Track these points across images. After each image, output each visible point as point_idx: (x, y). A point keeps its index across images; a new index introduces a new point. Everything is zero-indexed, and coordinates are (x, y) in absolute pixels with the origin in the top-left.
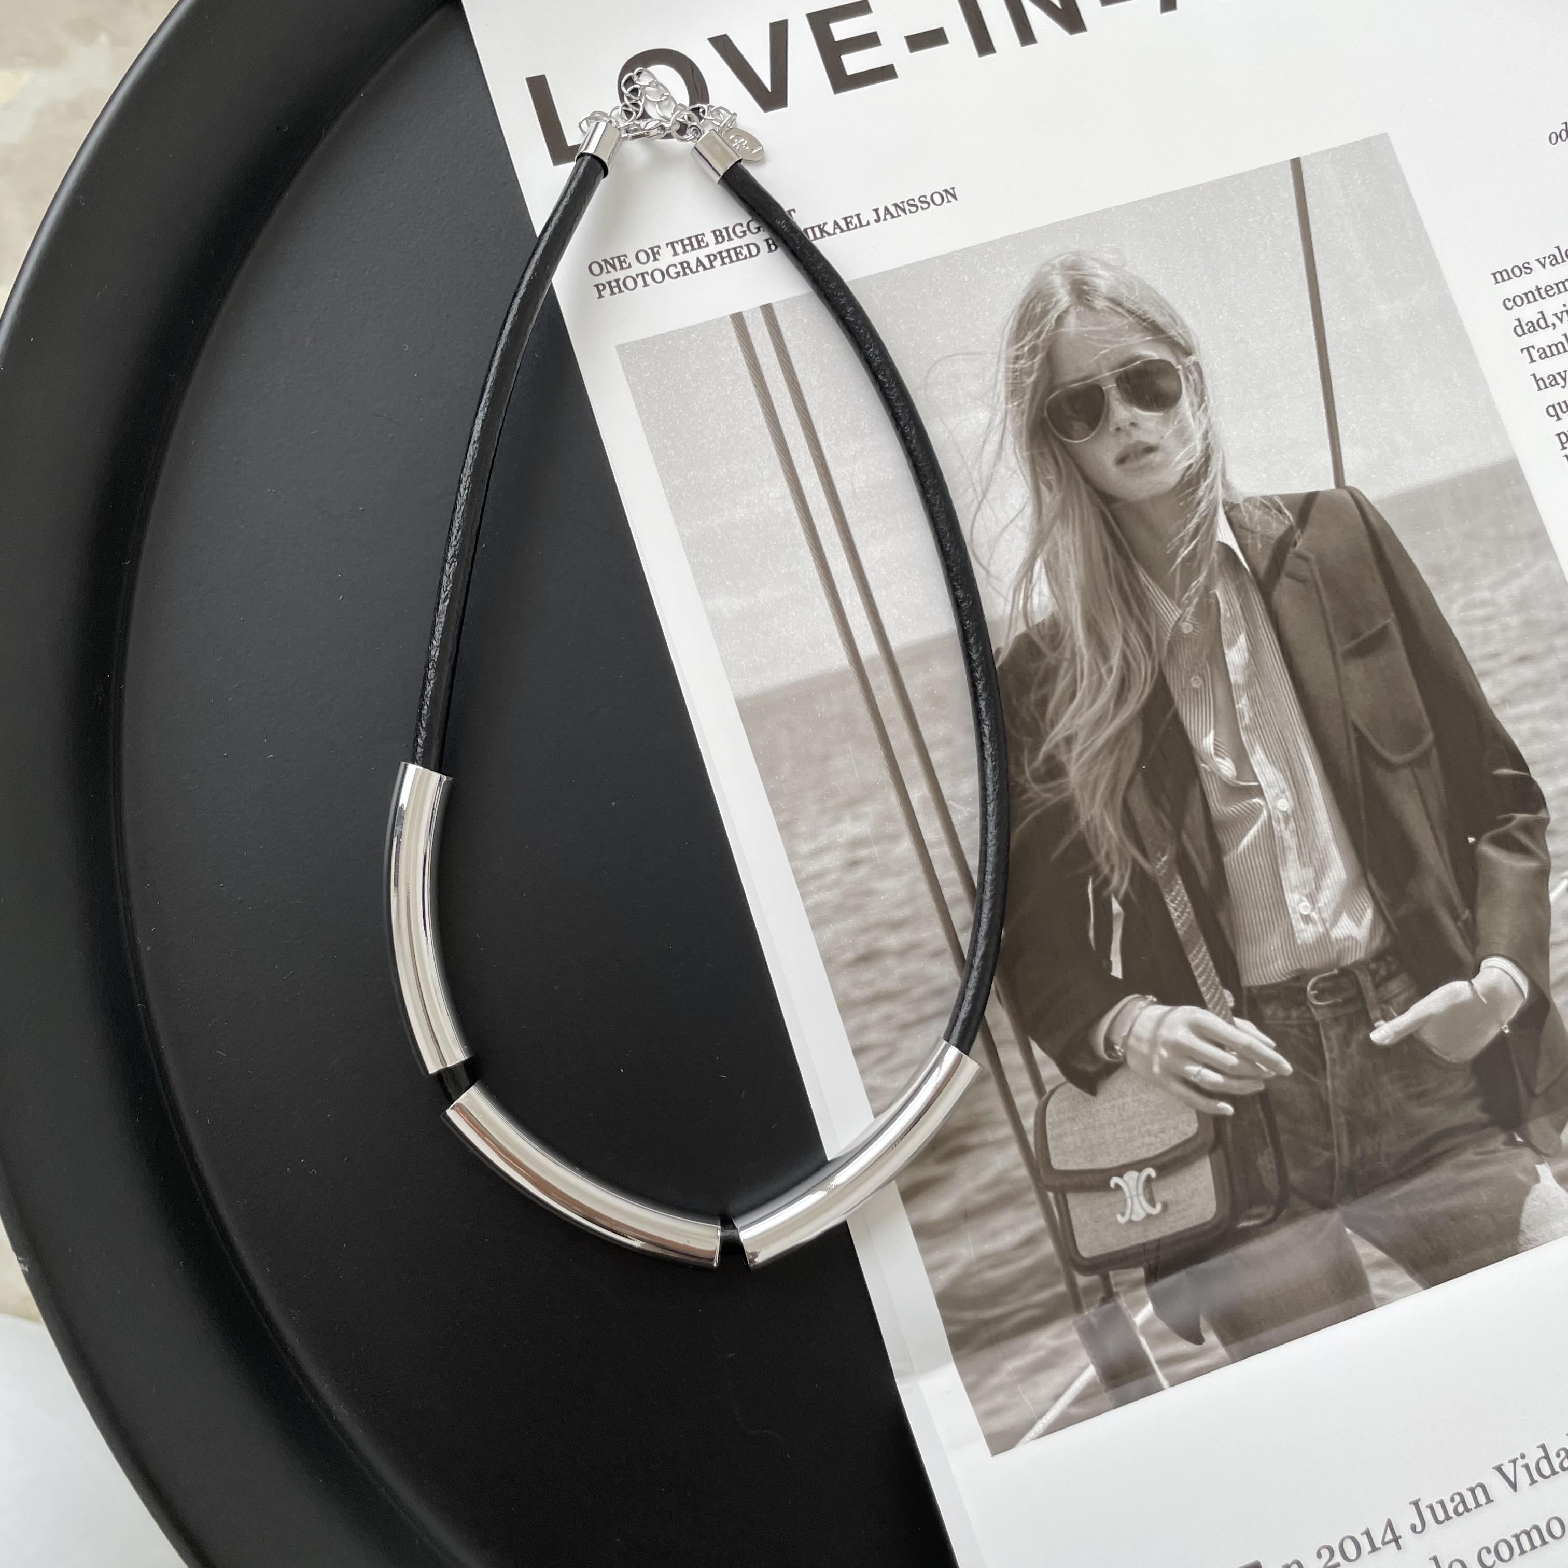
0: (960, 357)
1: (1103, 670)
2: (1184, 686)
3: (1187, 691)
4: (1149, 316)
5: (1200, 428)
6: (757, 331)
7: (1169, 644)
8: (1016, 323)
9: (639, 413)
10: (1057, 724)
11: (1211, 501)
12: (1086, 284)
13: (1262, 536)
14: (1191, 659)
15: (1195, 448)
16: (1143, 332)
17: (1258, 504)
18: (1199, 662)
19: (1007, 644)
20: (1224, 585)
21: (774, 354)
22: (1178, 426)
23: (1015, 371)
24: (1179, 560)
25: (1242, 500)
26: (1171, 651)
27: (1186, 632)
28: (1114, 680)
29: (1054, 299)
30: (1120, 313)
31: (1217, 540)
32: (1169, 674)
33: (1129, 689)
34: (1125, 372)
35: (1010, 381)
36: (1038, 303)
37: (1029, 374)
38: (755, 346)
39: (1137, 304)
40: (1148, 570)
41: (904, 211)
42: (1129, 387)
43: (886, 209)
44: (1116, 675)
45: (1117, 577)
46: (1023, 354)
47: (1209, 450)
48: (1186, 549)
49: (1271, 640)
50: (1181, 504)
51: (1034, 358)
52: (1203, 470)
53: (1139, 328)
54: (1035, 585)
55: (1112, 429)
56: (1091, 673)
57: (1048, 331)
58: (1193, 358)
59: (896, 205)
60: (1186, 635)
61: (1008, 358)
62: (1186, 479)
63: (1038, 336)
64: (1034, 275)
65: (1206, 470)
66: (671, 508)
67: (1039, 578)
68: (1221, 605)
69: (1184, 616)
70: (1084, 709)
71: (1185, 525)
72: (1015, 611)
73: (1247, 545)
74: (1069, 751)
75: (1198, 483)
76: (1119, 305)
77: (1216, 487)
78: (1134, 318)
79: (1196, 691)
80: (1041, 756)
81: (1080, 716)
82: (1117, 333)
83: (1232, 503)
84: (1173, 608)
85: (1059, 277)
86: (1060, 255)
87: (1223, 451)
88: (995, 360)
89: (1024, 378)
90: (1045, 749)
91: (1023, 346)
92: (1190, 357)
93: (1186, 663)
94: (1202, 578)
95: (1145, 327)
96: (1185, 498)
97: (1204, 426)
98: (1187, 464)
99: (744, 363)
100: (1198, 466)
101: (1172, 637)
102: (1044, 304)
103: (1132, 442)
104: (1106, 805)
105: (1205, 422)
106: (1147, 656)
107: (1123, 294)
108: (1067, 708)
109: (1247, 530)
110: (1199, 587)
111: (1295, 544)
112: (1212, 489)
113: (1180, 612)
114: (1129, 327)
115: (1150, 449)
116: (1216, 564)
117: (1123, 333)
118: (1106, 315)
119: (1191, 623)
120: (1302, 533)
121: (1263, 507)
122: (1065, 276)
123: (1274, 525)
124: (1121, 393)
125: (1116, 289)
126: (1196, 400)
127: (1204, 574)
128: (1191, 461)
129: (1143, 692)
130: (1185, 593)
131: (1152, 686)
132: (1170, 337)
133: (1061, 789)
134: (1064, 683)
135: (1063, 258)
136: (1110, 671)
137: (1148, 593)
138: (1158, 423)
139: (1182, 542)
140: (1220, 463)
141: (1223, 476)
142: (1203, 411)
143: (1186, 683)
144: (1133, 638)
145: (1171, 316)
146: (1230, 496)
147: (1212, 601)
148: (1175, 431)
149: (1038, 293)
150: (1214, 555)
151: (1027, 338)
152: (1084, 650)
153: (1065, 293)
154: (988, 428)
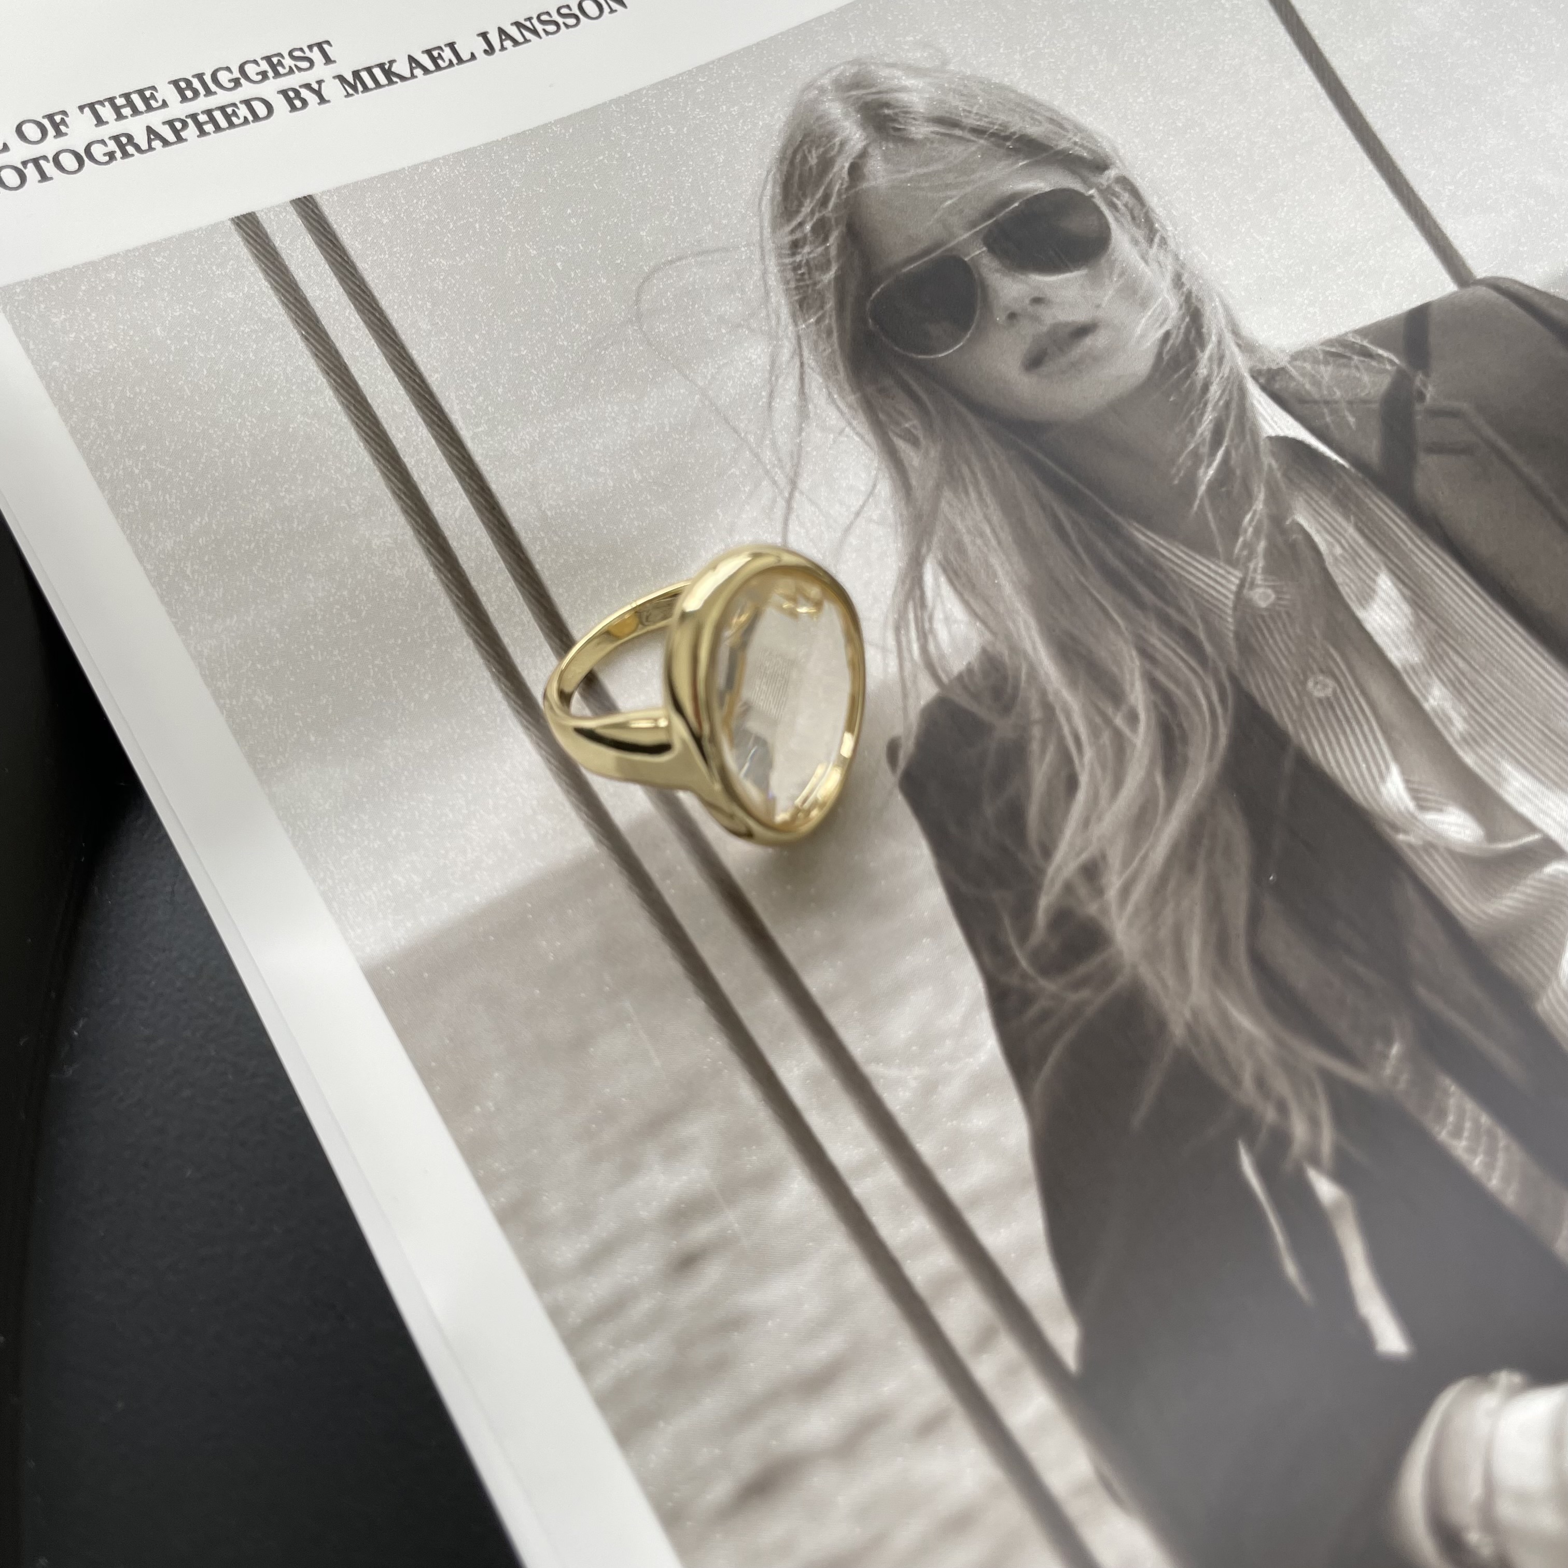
2: (1297, 702)
3: (1309, 709)
5: (1162, 274)
7: (1237, 635)
8: (778, 190)
11: (1228, 378)
12: (887, 105)
14: (1294, 650)
15: (1165, 305)
16: (1009, 156)
18: (1311, 649)
20: (1307, 502)
22: (1122, 281)
24: (1202, 489)
27: (1263, 604)
29: (837, 140)
30: (960, 138)
31: (1264, 435)
32: (1258, 687)
33: (1185, 739)
36: (810, 152)
39: (986, 117)
40: (1148, 522)
41: (535, 32)
43: (503, 31)
45: (1090, 549)
47: (1194, 300)
48: (1209, 466)
50: (1172, 399)
56: (1095, 733)
58: (1112, 173)
59: (518, 25)
60: (1266, 609)
65: (1200, 334)
69: (1249, 579)
70: (1103, 802)
71: (1192, 429)
75: (1192, 358)
76: (955, 124)
78: (986, 139)
79: (1328, 704)
81: (1100, 819)
83: (1269, 370)
84: (1221, 571)
90: (1045, 902)
92: (1107, 172)
94: (1259, 505)
97: (1169, 267)
98: (1160, 333)
100: (1182, 330)
102: (821, 150)
104: (1216, 978)
106: (1200, 671)
107: (956, 107)
110: (1260, 521)
113: (1239, 574)
118: (935, 145)
119: (1269, 587)
122: (845, 101)
125: (942, 102)
126: (1140, 234)
127: (1262, 497)
129: (1215, 737)
130: (1237, 539)
132: (1058, 153)
133: (1108, 974)
134: (1045, 767)
136: (1133, 718)
137: (1162, 560)
138: (1082, 286)
139: (1197, 459)
142: (1160, 246)
144: (1159, 645)
145: (1051, 120)
151: (806, 209)
152: (1067, 695)
153: (855, 128)
154: (771, 372)
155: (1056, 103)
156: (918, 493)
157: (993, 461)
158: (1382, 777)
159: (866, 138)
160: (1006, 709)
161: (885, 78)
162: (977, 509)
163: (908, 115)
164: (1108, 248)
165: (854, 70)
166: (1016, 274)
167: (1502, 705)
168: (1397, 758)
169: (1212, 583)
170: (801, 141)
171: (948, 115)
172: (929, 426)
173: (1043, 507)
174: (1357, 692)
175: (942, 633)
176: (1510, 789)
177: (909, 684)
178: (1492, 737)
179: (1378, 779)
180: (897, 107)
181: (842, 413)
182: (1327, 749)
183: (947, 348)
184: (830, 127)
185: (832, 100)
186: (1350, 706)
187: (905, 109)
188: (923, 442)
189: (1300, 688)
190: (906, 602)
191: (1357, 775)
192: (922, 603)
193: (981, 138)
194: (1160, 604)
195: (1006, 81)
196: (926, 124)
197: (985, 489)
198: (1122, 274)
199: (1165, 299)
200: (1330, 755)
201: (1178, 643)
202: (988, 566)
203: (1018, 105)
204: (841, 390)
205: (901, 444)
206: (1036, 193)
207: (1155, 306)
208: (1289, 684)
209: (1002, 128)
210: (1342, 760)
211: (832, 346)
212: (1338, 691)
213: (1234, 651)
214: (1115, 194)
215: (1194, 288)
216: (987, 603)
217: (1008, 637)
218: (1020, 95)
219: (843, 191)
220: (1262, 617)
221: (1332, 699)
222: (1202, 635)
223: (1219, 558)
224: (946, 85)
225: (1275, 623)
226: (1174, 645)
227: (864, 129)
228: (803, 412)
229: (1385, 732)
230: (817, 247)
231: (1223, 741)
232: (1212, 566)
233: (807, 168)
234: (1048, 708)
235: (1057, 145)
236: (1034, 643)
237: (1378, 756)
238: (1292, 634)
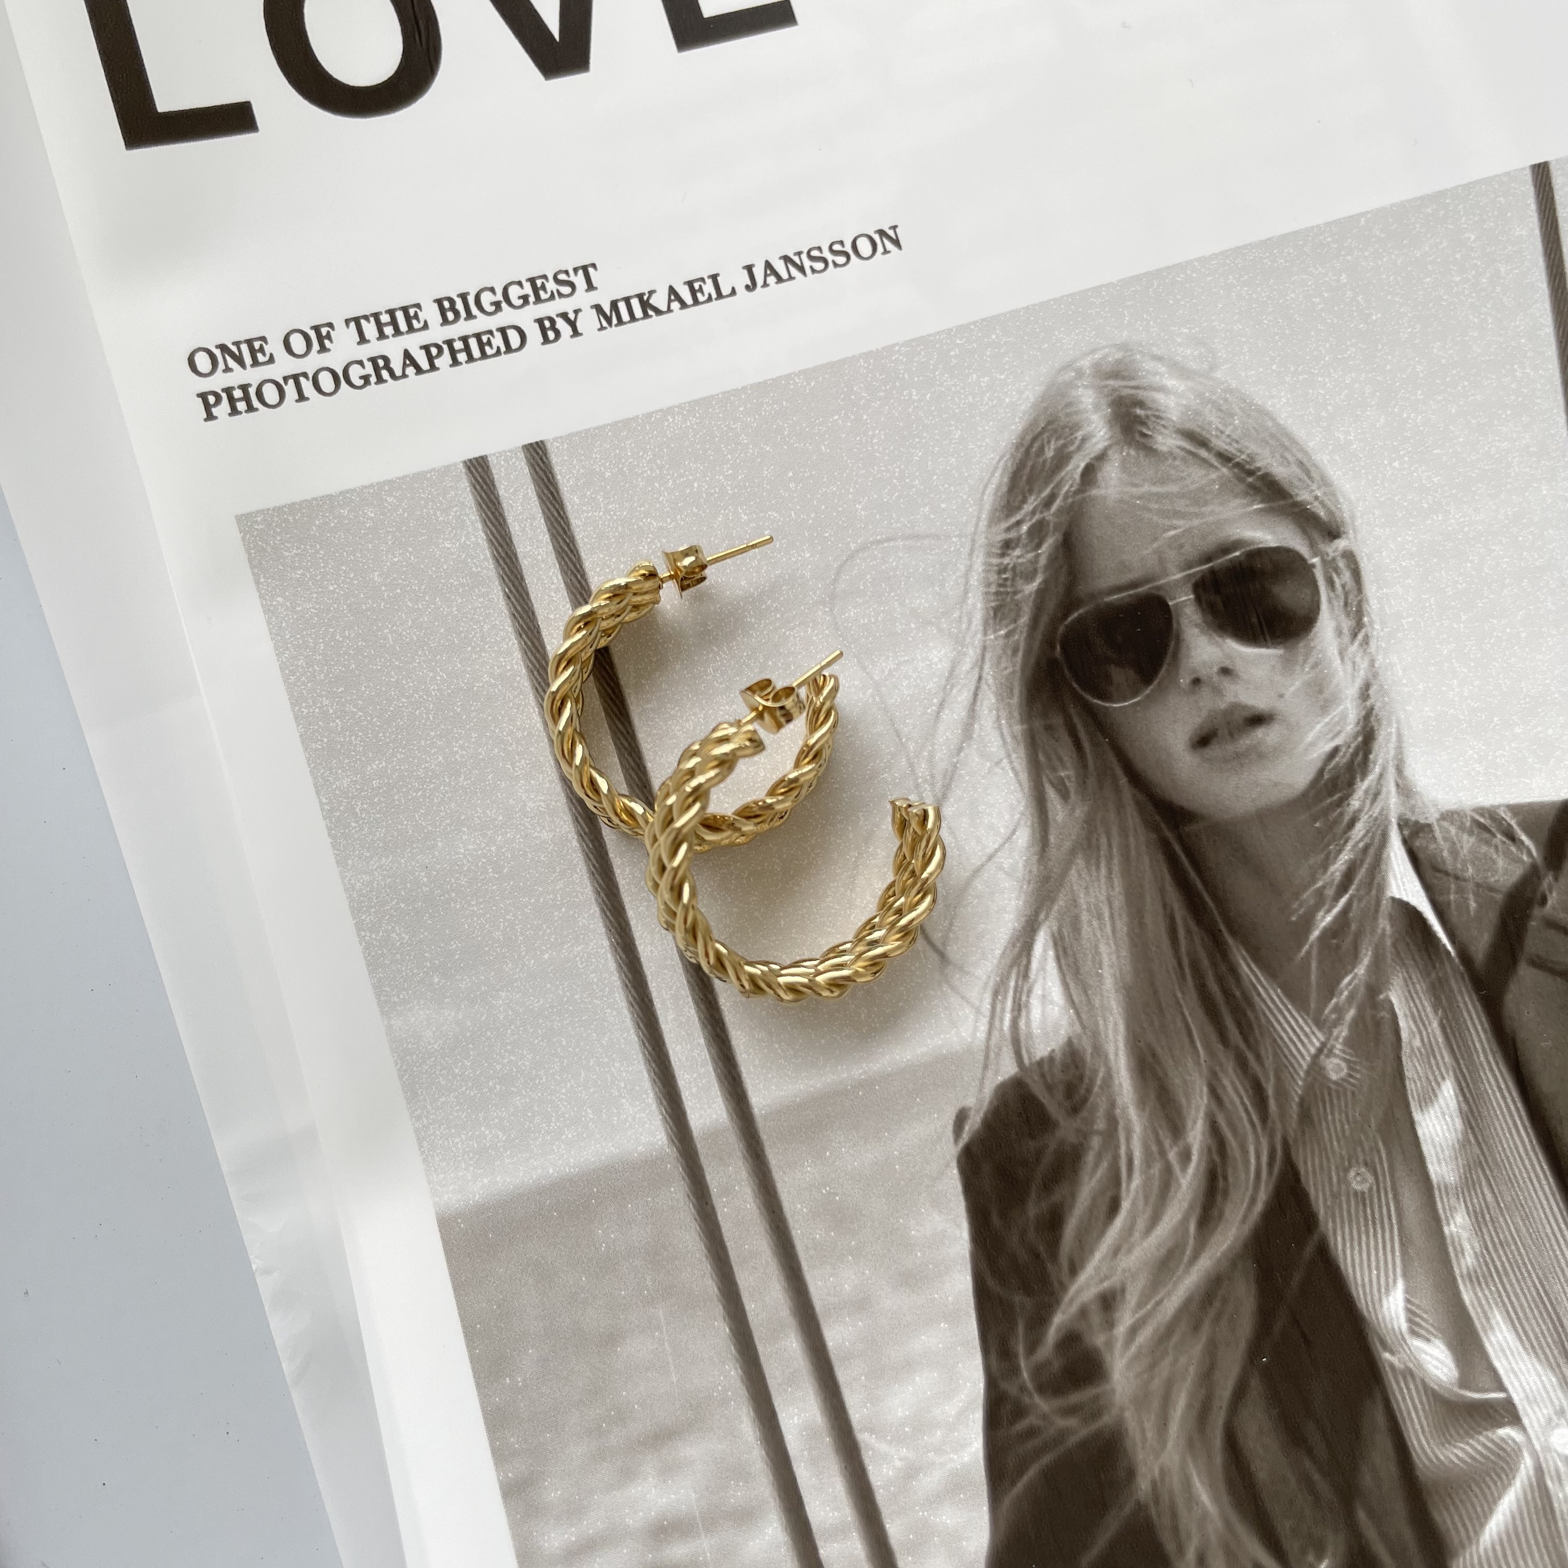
0: (900, 543)
1: (1172, 1155)
3: (1343, 1198)
4: (1258, 465)
5: (1353, 677)
6: (515, 491)
8: (1006, 480)
9: (276, 648)
10: (1082, 1267)
12: (1141, 404)
13: (1478, 885)
14: (1347, 1133)
15: (1344, 716)
16: (1247, 494)
17: (1468, 824)
19: (980, 1101)
21: (545, 538)
22: (1312, 674)
23: (1002, 570)
24: (1316, 933)
25: (1437, 816)
26: (1306, 1116)
28: (1195, 1175)
29: (1080, 434)
30: (1204, 461)
32: (1305, 1163)
33: (1226, 1193)
34: (1212, 571)
35: (993, 589)
36: (1049, 442)
37: (1029, 576)
38: (510, 520)
40: (1256, 955)
41: (801, 269)
42: (1218, 600)
43: (768, 265)
44: (1199, 1164)
46: (1019, 539)
47: (1372, 719)
49: (1507, 1094)
50: (1317, 825)
51: (1039, 545)
52: (1360, 758)
53: (1241, 487)
54: (1035, 981)
55: (1184, 681)
56: (1148, 1161)
57: (1066, 497)
58: (1341, 544)
59: (787, 259)
60: (1335, 1083)
61: (990, 545)
62: (1326, 776)
63: (1048, 503)
64: (1043, 388)
66: (330, 835)
67: (1042, 969)
68: (1402, 1023)
72: (996, 1033)
73: (1449, 903)
74: (1110, 1324)
76: (1203, 443)
77: (1384, 790)
78: (1230, 469)
79: (1361, 1198)
80: (1052, 1334)
82: (1198, 498)
84: (1307, 1029)
85: (1090, 392)
86: (1093, 352)
87: (1398, 722)
88: (965, 550)
89: (1019, 583)
91: (1019, 523)
92: (1337, 542)
93: (1338, 1141)
95: (1252, 486)
96: (1325, 812)
97: (1362, 672)
98: (1328, 747)
99: (488, 553)
101: (1309, 1088)
102: (1061, 442)
103: (1223, 706)
105: (1363, 665)
107: (1210, 423)
108: (1103, 1233)
109: (1447, 874)
111: (1544, 901)
112: (1377, 795)
114: (1221, 485)
115: (1258, 720)
116: (1389, 942)
117: (1209, 497)
118: (1177, 463)
119: (1344, 1060)
120: (1556, 879)
121: (1476, 830)
122: (1100, 389)
123: (1501, 863)
124: (1203, 610)
125: (1197, 413)
126: (1347, 624)
128: (1338, 741)
129: (1253, 1200)
131: (1271, 1187)
132: (1296, 504)
135: (1097, 356)
136: (1186, 1157)
137: (1256, 998)
140: (1392, 746)
141: (1399, 770)
142: (1361, 645)
143: (1339, 1182)
144: (1230, 1089)
145: (1301, 464)
146: (1412, 809)
147: (1383, 1014)
148: (1308, 684)
149: (1049, 423)
150: (1384, 924)
151: (1028, 507)
152: (1133, 1113)
154: (948, 680)
155: (1311, 444)
156: (1053, 852)
157: (1132, 839)
158: (1387, 1290)
159: (1111, 438)
160: (1075, 1110)
161: (1148, 372)
162: (1104, 888)
163: (1158, 421)
164: (1310, 631)
165: (1118, 356)
166: (1214, 635)
167: (1512, 1252)
168: (1405, 1275)
169: (1295, 1038)
170: (1043, 428)
171: (1198, 430)
172: (1082, 782)
173: (1165, 906)
174: (1390, 1196)
175: (1036, 1011)
176: (1493, 1339)
177: (992, 1055)
178: (1493, 1280)
179: (1383, 1290)
180: (1150, 409)
181: (1004, 742)
182: (1348, 1245)
183: (1125, 700)
184: (1076, 418)
185: (1086, 387)
186: (1380, 1207)
187: (1157, 413)
188: (1073, 796)
189: (1342, 1174)
190: (1011, 967)
191: (1367, 1280)
192: (1025, 975)
193: (1224, 466)
194: (1242, 1045)
195: (1269, 405)
196: (1174, 436)
197: (1116, 868)
198: (1315, 665)
199: (1347, 708)
200: (1348, 1252)
201: (1246, 1091)
202: (1098, 953)
203: (1273, 436)
204: (1010, 717)
205: (1051, 794)
206: (1261, 546)
207: (1335, 713)
208: (1333, 1168)
209: (1248, 460)
210: (1357, 1261)
211: (1014, 666)
212: (1375, 1188)
213: (1295, 1116)
214: (1337, 570)
215: (1378, 704)
216: (1085, 992)
217: (1095, 1035)
218: (1278, 425)
219: (1071, 494)
220: (1329, 1089)
221: (1367, 1195)
222: (1270, 1091)
223: (1308, 1014)
224: (1207, 394)
225: (1339, 1098)
226: (1243, 1093)
227: (1111, 427)
228: (967, 731)
229: (1402, 1244)
230: (1028, 552)
231: (1259, 1207)
232: (1300, 1020)
233: (1041, 460)
234: (1112, 1121)
235: (1297, 495)
236: (1117, 1049)
237: (1390, 1266)
238: (1350, 1114)
